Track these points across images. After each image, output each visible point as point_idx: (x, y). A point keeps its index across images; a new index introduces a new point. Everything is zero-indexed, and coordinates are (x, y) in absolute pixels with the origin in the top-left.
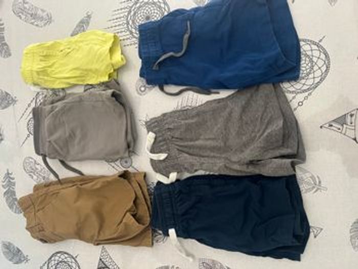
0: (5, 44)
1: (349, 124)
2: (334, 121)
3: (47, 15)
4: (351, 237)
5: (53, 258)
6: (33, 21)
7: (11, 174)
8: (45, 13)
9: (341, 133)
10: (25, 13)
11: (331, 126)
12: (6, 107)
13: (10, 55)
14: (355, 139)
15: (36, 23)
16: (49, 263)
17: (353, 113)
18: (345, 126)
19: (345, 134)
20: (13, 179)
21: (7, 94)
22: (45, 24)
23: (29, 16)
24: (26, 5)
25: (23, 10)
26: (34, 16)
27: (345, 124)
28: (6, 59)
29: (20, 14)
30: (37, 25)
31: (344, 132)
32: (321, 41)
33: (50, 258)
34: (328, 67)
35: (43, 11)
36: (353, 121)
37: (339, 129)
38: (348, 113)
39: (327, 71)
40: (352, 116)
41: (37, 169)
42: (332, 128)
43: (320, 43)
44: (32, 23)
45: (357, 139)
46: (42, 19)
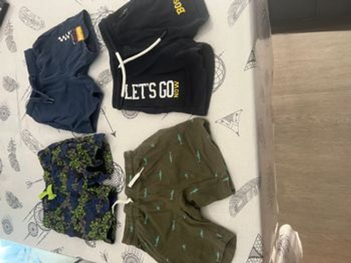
0: (13, 42)
1: (234, 121)
2: (225, 118)
3: (42, 21)
4: (230, 207)
5: (38, 207)
6: (32, 25)
7: (14, 141)
8: (40, 20)
9: (229, 127)
10: (27, 19)
11: (222, 121)
12: (12, 91)
13: (16, 50)
14: (237, 133)
15: (34, 27)
16: (35, 210)
17: (238, 113)
18: (231, 122)
19: (231, 129)
20: (15, 145)
21: (13, 80)
22: (40, 29)
23: (29, 21)
24: (28, 13)
25: (26, 17)
26: (33, 21)
27: (232, 121)
28: (13, 54)
29: (24, 20)
30: (35, 29)
31: (230, 127)
32: (221, 55)
33: (36, 206)
34: (224, 76)
35: (39, 18)
36: (237, 120)
37: (227, 124)
38: (234, 113)
39: (223, 79)
40: (237, 115)
41: (31, 139)
42: (223, 123)
43: (220, 57)
44: (32, 27)
45: (239, 133)
46: (38, 24)
